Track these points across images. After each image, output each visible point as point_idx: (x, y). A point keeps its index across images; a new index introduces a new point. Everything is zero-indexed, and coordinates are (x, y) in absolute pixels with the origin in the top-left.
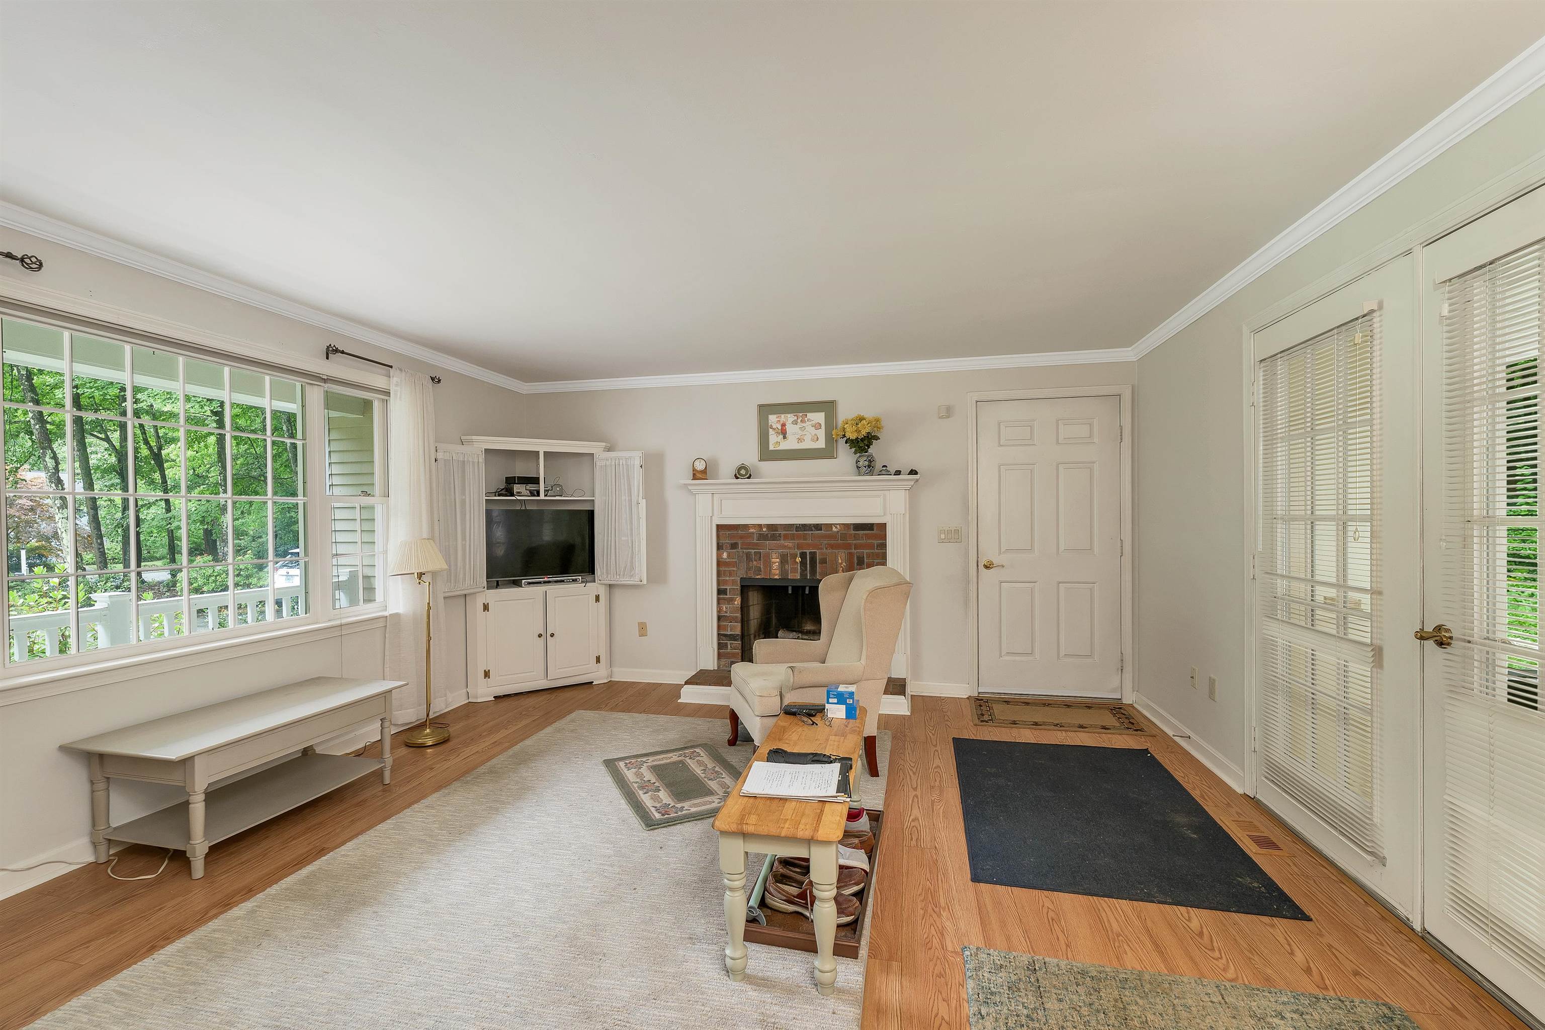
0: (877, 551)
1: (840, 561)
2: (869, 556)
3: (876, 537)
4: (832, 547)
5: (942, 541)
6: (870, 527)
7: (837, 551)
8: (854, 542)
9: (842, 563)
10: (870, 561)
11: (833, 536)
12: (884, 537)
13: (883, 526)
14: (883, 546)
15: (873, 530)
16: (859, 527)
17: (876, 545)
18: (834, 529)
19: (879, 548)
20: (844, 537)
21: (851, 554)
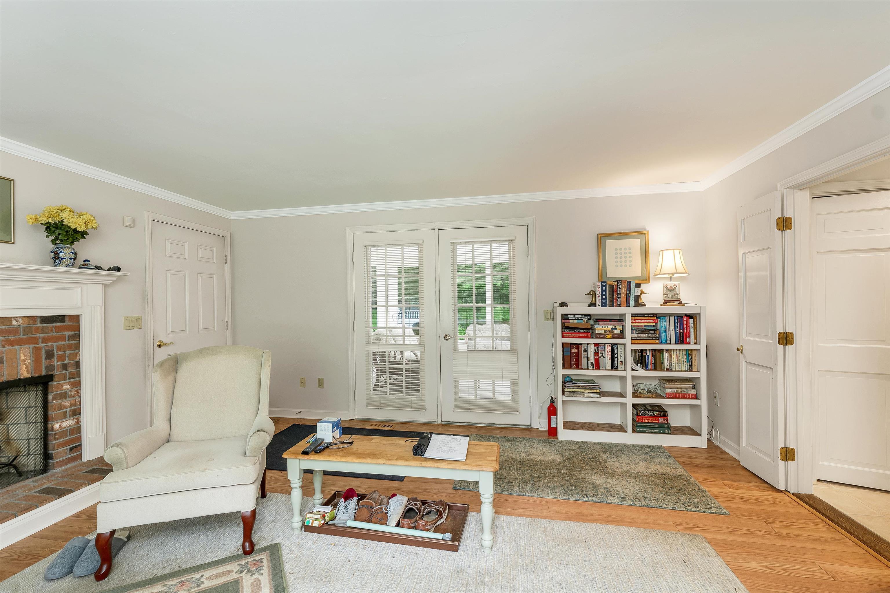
0: (69, 342)
1: (23, 358)
2: (59, 348)
3: (67, 329)
4: (12, 343)
5: (127, 328)
6: (61, 319)
7: (16, 347)
8: (42, 335)
9: (25, 360)
10: (61, 353)
11: (15, 331)
12: (78, 328)
13: (76, 318)
14: (77, 337)
15: (64, 322)
16: (46, 319)
17: (67, 336)
18: (14, 323)
19: (71, 340)
20: (27, 331)
21: (37, 350)
